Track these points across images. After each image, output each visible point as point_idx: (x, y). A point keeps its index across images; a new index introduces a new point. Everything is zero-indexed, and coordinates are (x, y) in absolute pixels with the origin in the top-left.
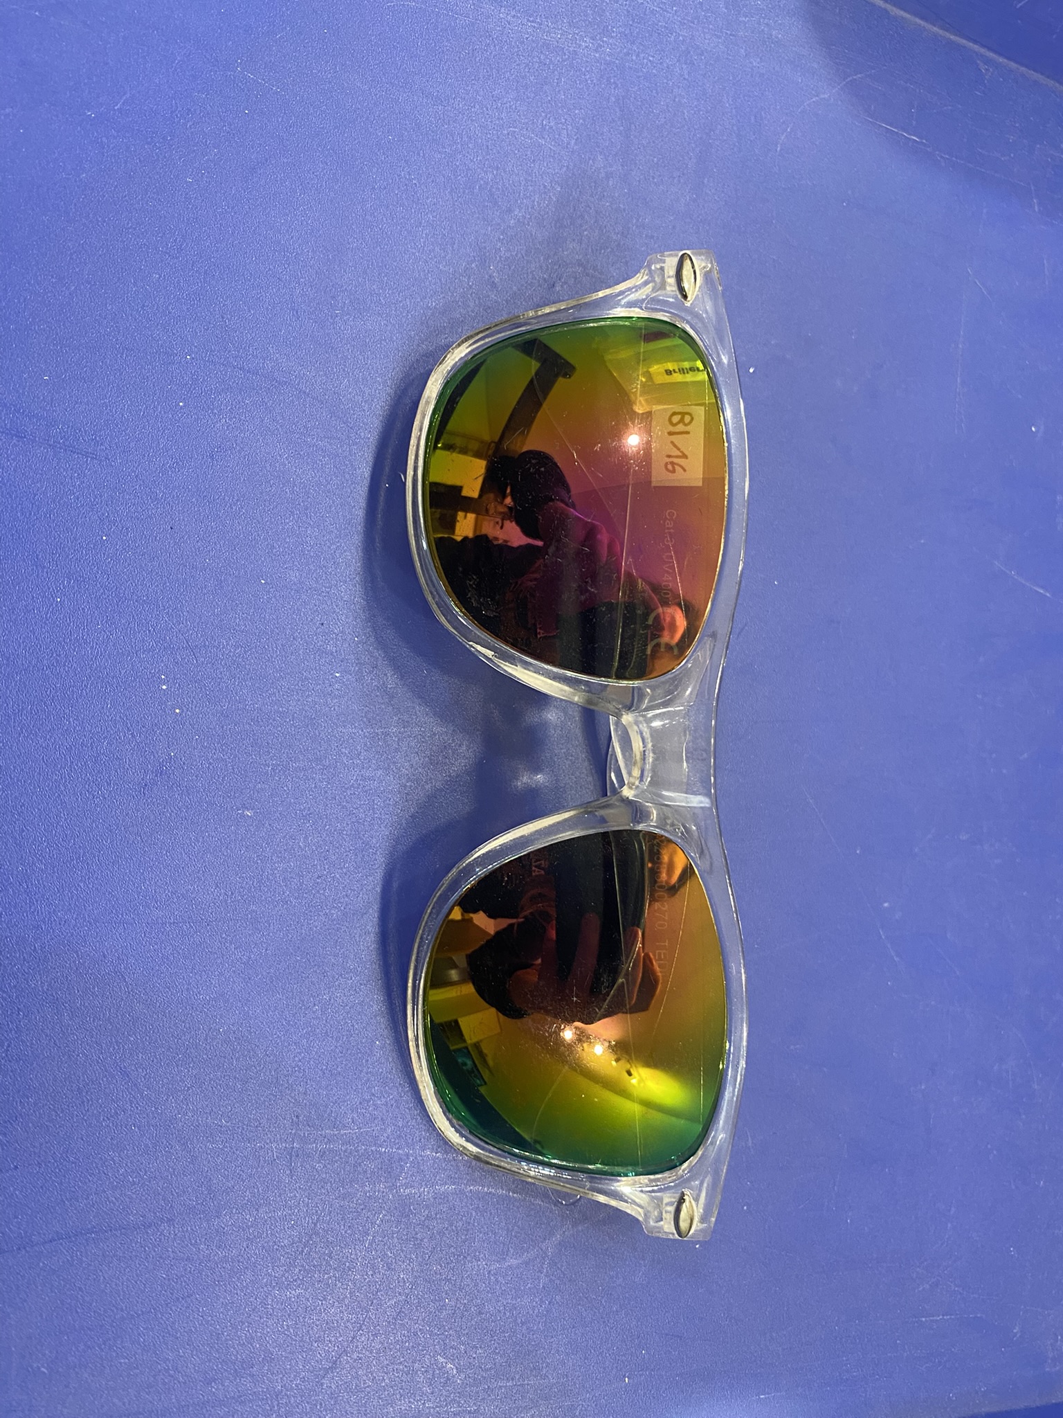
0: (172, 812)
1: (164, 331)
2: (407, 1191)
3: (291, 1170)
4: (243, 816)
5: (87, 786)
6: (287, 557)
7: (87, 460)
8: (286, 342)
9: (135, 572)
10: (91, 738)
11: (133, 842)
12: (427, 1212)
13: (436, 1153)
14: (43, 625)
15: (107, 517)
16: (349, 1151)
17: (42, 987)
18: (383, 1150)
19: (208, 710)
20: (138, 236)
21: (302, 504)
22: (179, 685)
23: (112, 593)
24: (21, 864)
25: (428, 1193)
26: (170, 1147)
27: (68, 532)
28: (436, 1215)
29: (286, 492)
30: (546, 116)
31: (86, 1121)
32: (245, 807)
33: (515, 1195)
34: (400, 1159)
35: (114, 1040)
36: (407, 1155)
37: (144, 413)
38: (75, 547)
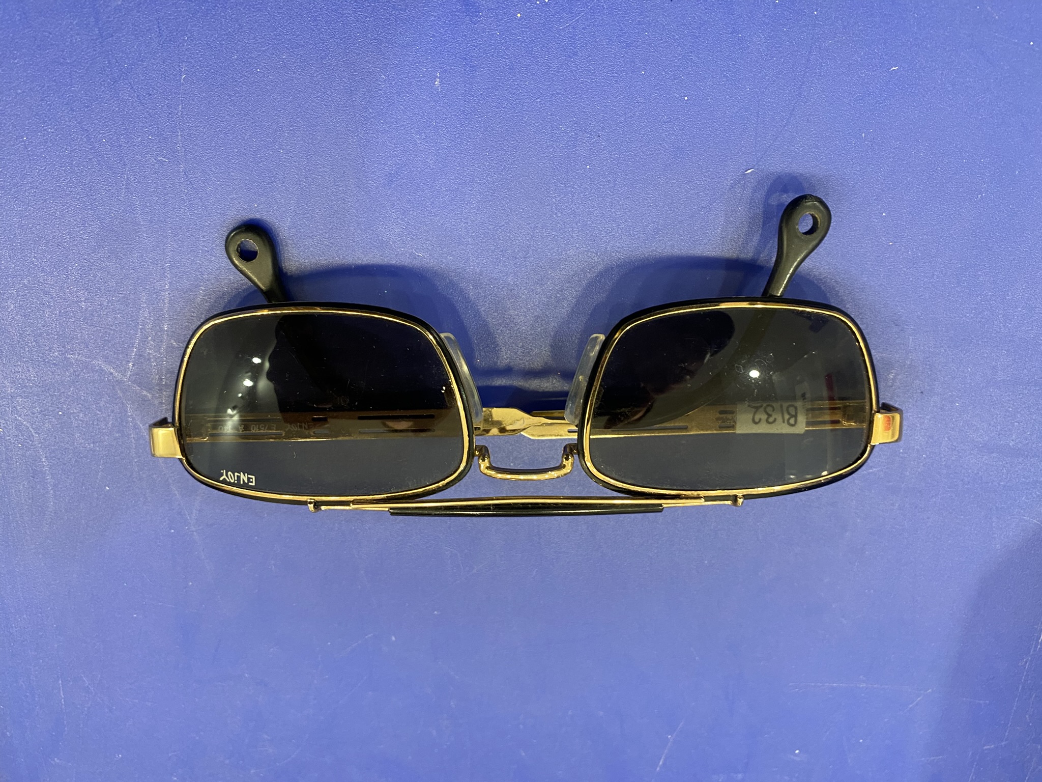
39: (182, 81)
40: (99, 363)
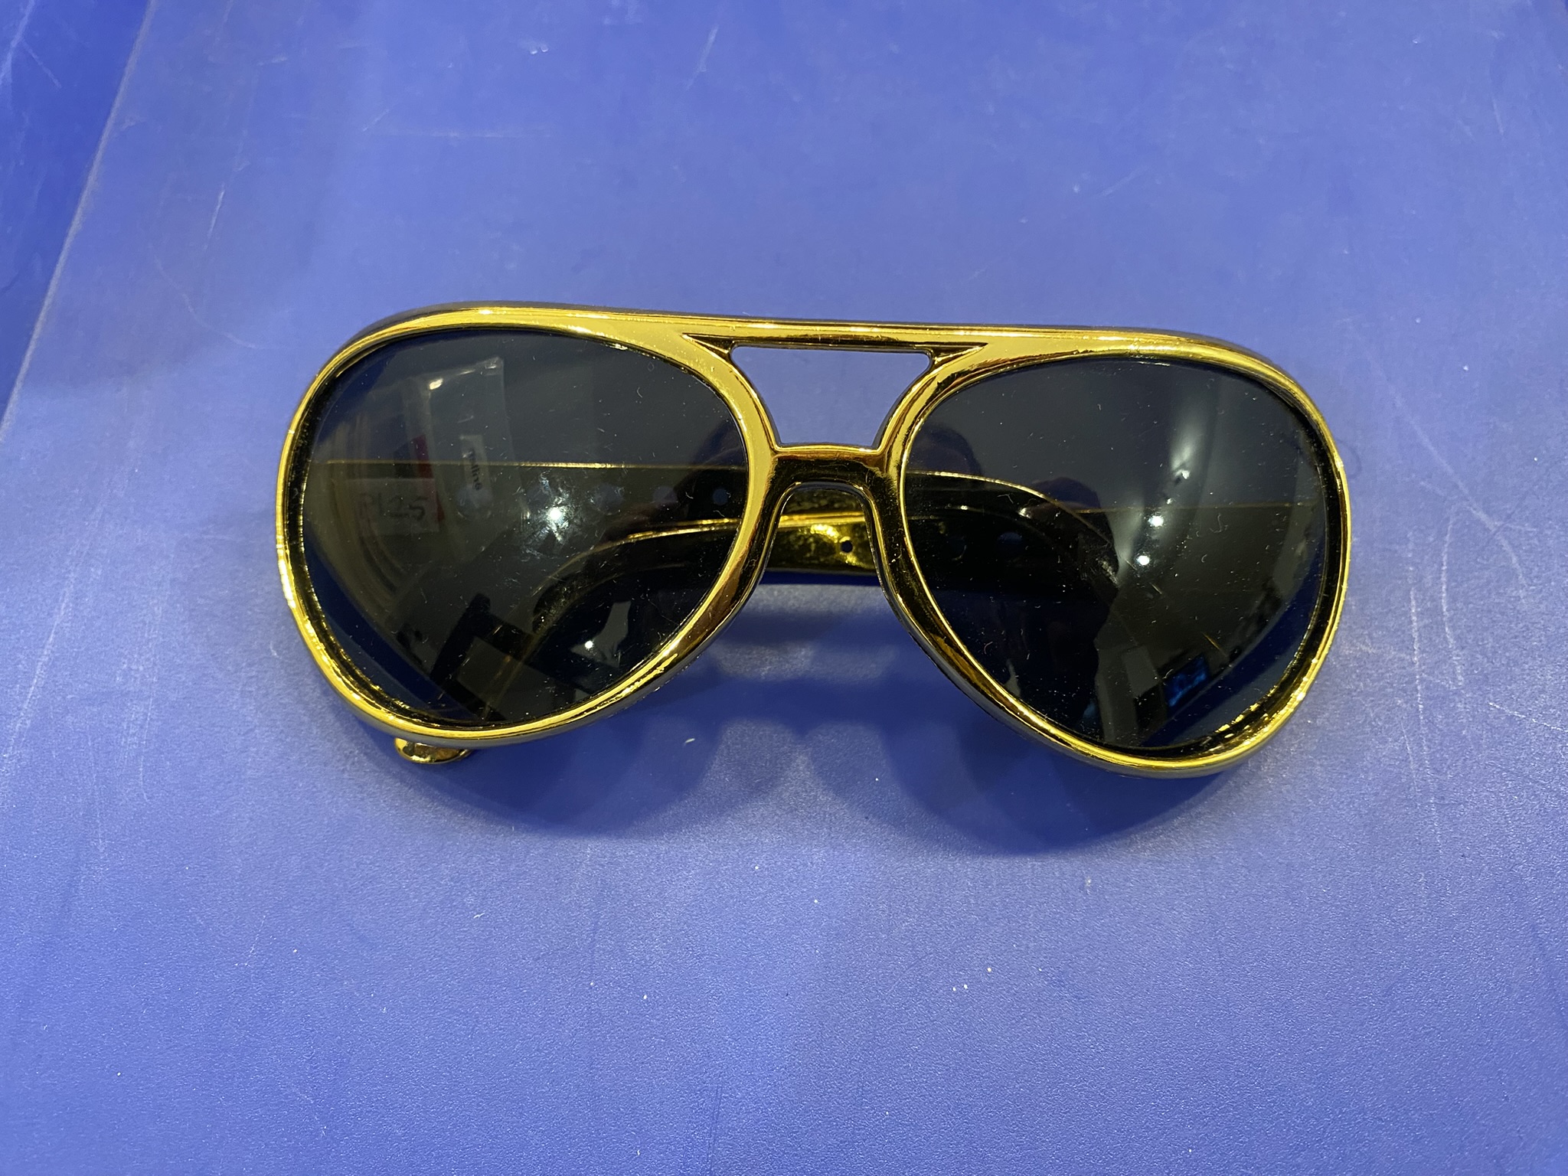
0: (1100, 965)
1: (563, 1025)
2: (1460, 678)
3: (1460, 804)
4: (1093, 889)
5: (1087, 1061)
6: (799, 864)
7: (725, 1097)
8: (557, 884)
9: (843, 1031)
10: (1034, 1061)
11: (1139, 1005)
12: (1479, 656)
13: (1415, 650)
14: (918, 1128)
15: (786, 1069)
16: (1429, 743)
17: (1312, 1090)
18: (1421, 706)
19: (983, 936)
20: (459, 1062)
21: (737, 850)
22: (960, 971)
23: (871, 1055)
24: (1184, 1126)
25: (1458, 656)
26: (1458, 936)
27: (810, 1110)
28: (1479, 645)
29: (726, 869)
30: (251, 610)
31: (1446, 1029)
32: (1082, 888)
33: (1445, 564)
34: (1427, 688)
35: (1355, 1007)
36: (1422, 680)
37: (662, 1038)
38: (825, 1101)
39: (1423, 875)
40: (1493, 524)
